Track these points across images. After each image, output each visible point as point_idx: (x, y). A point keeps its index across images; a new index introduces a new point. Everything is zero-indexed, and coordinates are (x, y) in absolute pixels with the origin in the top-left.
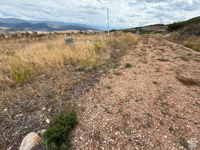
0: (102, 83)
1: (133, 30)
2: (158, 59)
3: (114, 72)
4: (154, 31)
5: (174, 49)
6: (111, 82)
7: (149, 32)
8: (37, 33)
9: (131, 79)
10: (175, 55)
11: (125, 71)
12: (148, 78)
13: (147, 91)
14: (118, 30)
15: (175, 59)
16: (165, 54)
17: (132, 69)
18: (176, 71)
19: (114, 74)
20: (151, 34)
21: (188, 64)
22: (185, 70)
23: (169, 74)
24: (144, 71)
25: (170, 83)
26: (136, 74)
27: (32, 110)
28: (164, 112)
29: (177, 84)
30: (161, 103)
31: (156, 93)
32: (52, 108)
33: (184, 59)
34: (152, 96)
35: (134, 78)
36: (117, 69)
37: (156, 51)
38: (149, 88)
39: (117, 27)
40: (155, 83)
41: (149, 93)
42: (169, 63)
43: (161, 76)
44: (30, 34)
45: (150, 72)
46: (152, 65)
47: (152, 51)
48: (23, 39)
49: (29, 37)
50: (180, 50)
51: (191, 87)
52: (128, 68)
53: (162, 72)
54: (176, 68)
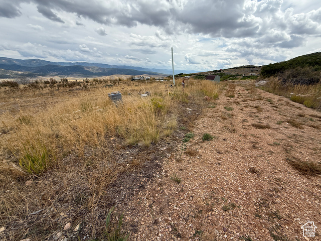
0: (166, 172)
1: (209, 74)
2: (254, 125)
3: (185, 149)
4: (241, 75)
5: (276, 107)
6: (181, 170)
7: (234, 77)
8: (67, 81)
9: (212, 164)
10: (279, 118)
11: (201, 147)
12: (240, 161)
13: (241, 187)
14: (187, 75)
15: (279, 123)
16: (263, 115)
17: (214, 143)
18: (285, 147)
19: (184, 153)
20: (237, 80)
21: (301, 134)
22: (298, 145)
23: (273, 153)
24: (233, 147)
25: (277, 171)
26: (219, 153)
27: (46, 230)
28: (274, 233)
29: (290, 173)
30: (267, 214)
31: (257, 192)
32: (82, 224)
33: (293, 124)
34: (250, 199)
35: (216, 161)
36: (190, 144)
37: (248, 109)
38: (243, 182)
39: (185, 70)
40: (253, 171)
41: (245, 192)
42: (270, 131)
43: (260, 156)
44: (57, 82)
45: (243, 149)
46: (245, 136)
47: (241, 109)
48: (46, 90)
49: (56, 87)
50: (285, 107)
51: (313, 178)
52: (206, 142)
53: (261, 149)
54: (284, 141)
